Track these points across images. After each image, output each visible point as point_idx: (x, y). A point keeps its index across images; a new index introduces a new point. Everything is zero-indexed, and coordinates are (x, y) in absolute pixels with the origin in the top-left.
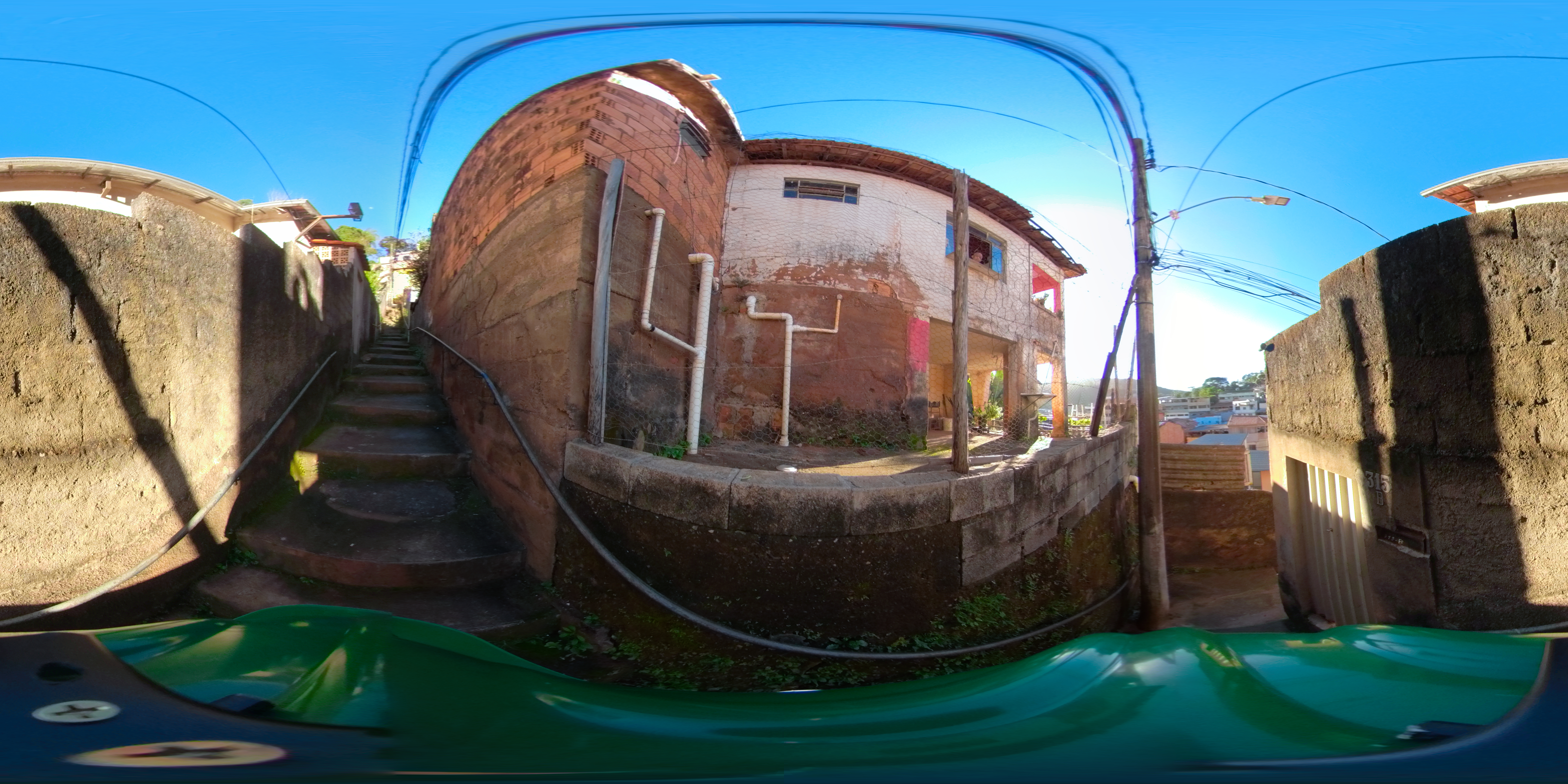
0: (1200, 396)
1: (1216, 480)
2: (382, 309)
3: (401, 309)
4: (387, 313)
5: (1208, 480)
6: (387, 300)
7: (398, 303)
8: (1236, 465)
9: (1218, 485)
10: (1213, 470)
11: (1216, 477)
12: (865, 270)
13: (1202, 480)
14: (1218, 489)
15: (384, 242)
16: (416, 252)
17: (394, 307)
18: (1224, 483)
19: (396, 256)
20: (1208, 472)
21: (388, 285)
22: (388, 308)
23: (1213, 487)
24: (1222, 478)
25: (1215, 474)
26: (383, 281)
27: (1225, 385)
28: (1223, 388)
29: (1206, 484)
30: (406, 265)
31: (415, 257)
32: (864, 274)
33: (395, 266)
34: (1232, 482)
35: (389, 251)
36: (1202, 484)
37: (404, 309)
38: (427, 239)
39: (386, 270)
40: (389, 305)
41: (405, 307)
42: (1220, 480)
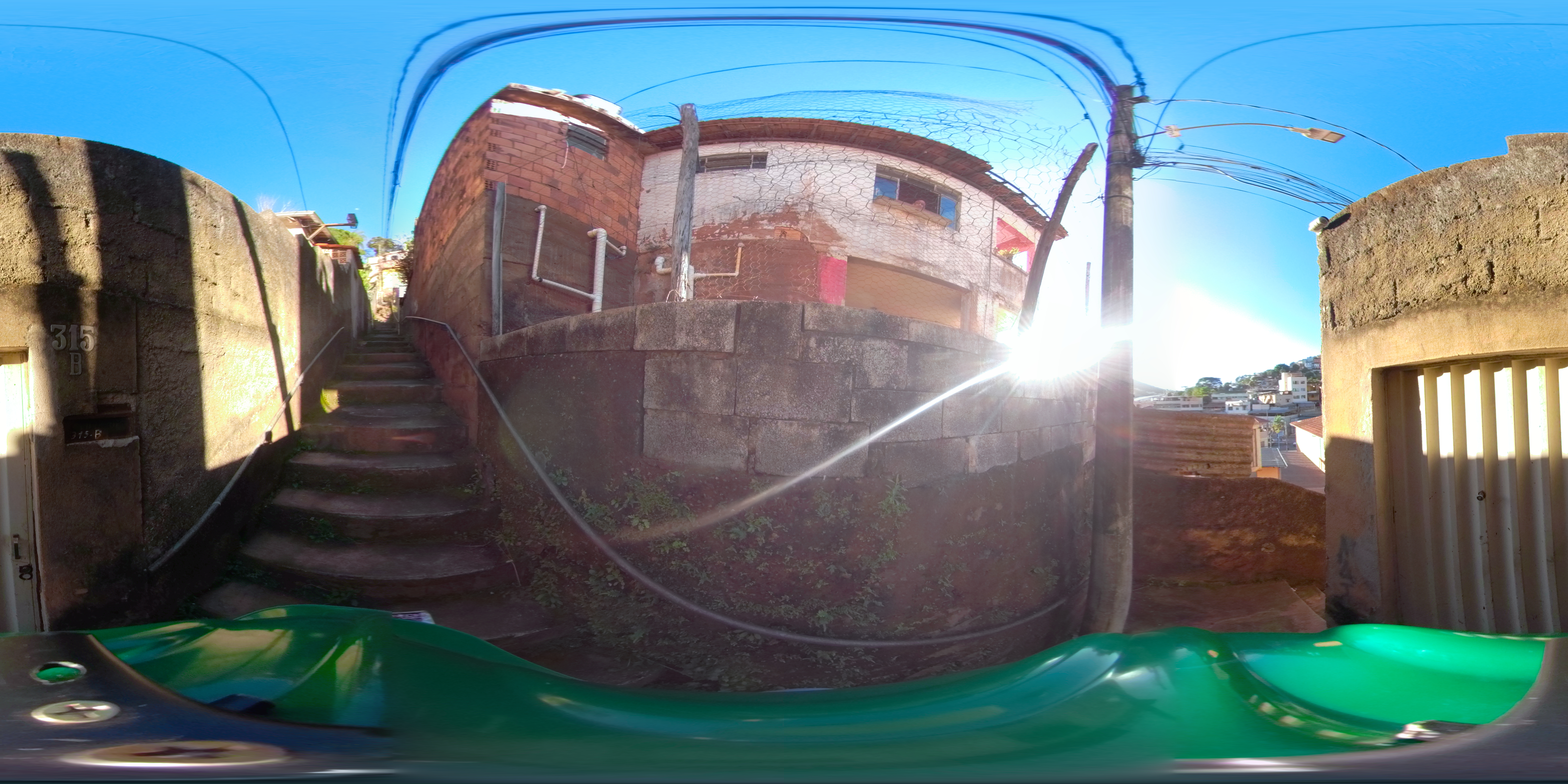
0: (1193, 395)
1: (1213, 462)
2: (374, 306)
3: (391, 307)
4: (378, 311)
5: (1203, 462)
6: (377, 298)
7: (388, 301)
8: (1242, 442)
9: (1216, 470)
10: (1211, 449)
11: (1214, 458)
12: (771, 220)
13: (1195, 461)
14: (1216, 475)
15: (372, 243)
16: (403, 252)
17: (384, 305)
18: (1224, 467)
19: (385, 256)
20: (1204, 451)
21: (378, 284)
22: (379, 306)
23: (1210, 471)
24: (1222, 459)
25: (1213, 454)
26: (373, 280)
27: (1218, 386)
28: (1216, 389)
29: (1200, 468)
30: (394, 264)
31: (402, 256)
32: (770, 224)
33: (385, 265)
34: (1234, 466)
35: (377, 252)
36: (1195, 467)
37: (393, 306)
38: (411, 240)
39: (375, 270)
40: (379, 303)
41: (395, 304)
42: (1220, 463)
